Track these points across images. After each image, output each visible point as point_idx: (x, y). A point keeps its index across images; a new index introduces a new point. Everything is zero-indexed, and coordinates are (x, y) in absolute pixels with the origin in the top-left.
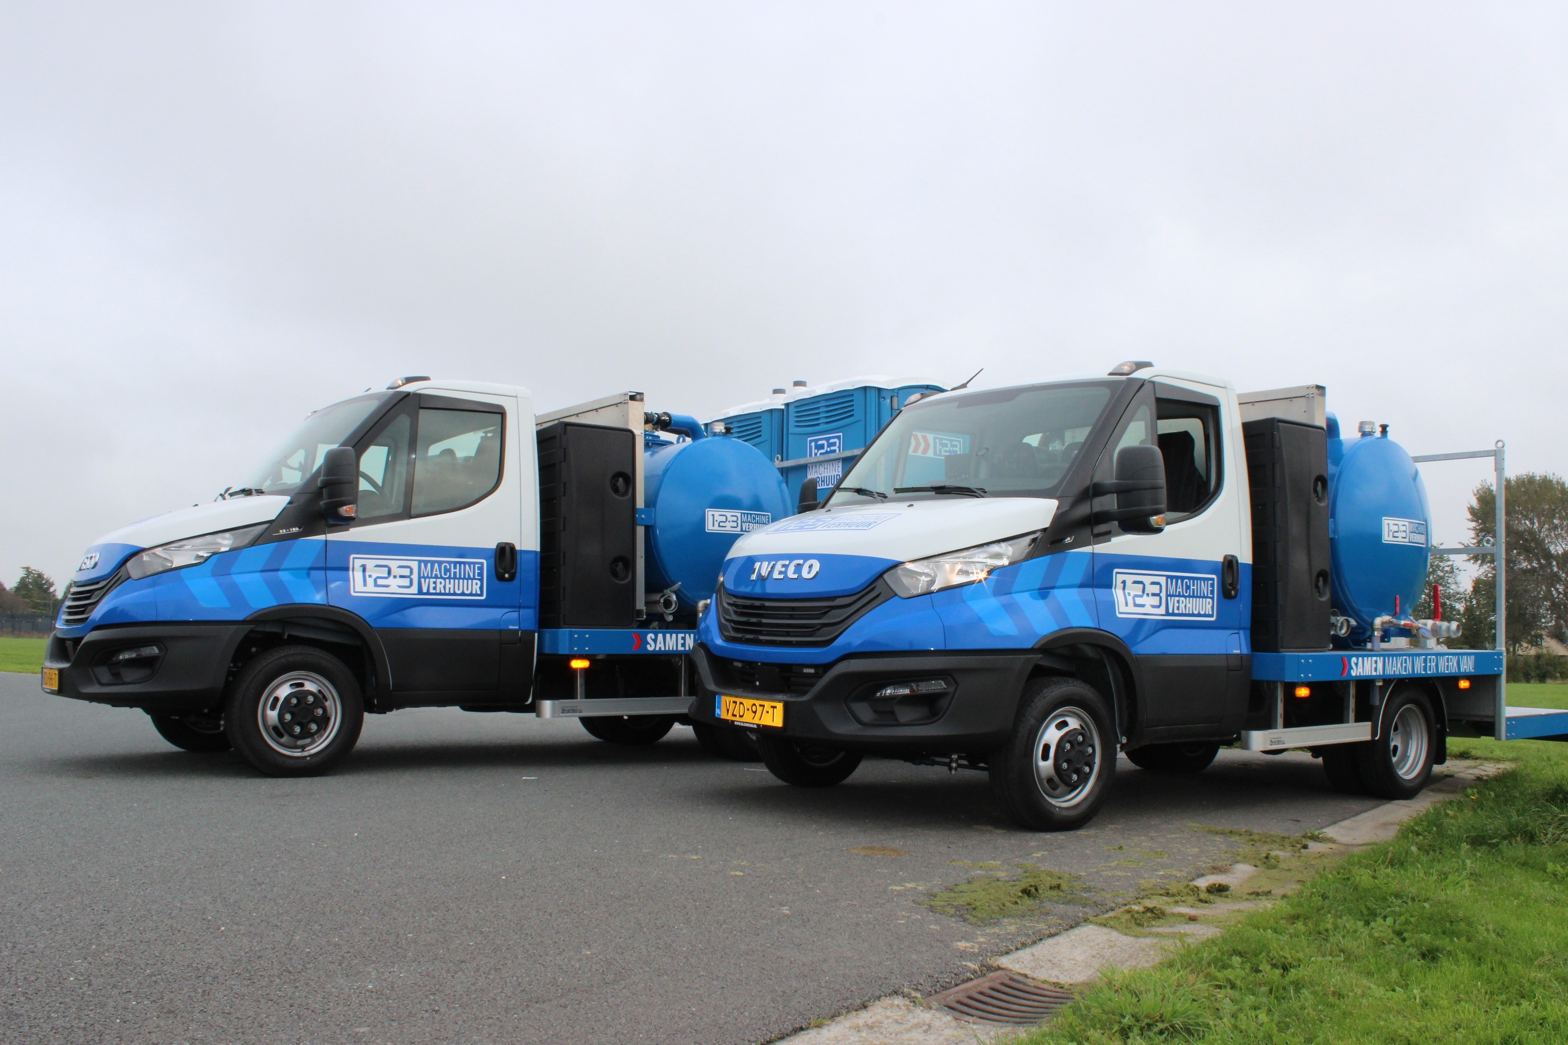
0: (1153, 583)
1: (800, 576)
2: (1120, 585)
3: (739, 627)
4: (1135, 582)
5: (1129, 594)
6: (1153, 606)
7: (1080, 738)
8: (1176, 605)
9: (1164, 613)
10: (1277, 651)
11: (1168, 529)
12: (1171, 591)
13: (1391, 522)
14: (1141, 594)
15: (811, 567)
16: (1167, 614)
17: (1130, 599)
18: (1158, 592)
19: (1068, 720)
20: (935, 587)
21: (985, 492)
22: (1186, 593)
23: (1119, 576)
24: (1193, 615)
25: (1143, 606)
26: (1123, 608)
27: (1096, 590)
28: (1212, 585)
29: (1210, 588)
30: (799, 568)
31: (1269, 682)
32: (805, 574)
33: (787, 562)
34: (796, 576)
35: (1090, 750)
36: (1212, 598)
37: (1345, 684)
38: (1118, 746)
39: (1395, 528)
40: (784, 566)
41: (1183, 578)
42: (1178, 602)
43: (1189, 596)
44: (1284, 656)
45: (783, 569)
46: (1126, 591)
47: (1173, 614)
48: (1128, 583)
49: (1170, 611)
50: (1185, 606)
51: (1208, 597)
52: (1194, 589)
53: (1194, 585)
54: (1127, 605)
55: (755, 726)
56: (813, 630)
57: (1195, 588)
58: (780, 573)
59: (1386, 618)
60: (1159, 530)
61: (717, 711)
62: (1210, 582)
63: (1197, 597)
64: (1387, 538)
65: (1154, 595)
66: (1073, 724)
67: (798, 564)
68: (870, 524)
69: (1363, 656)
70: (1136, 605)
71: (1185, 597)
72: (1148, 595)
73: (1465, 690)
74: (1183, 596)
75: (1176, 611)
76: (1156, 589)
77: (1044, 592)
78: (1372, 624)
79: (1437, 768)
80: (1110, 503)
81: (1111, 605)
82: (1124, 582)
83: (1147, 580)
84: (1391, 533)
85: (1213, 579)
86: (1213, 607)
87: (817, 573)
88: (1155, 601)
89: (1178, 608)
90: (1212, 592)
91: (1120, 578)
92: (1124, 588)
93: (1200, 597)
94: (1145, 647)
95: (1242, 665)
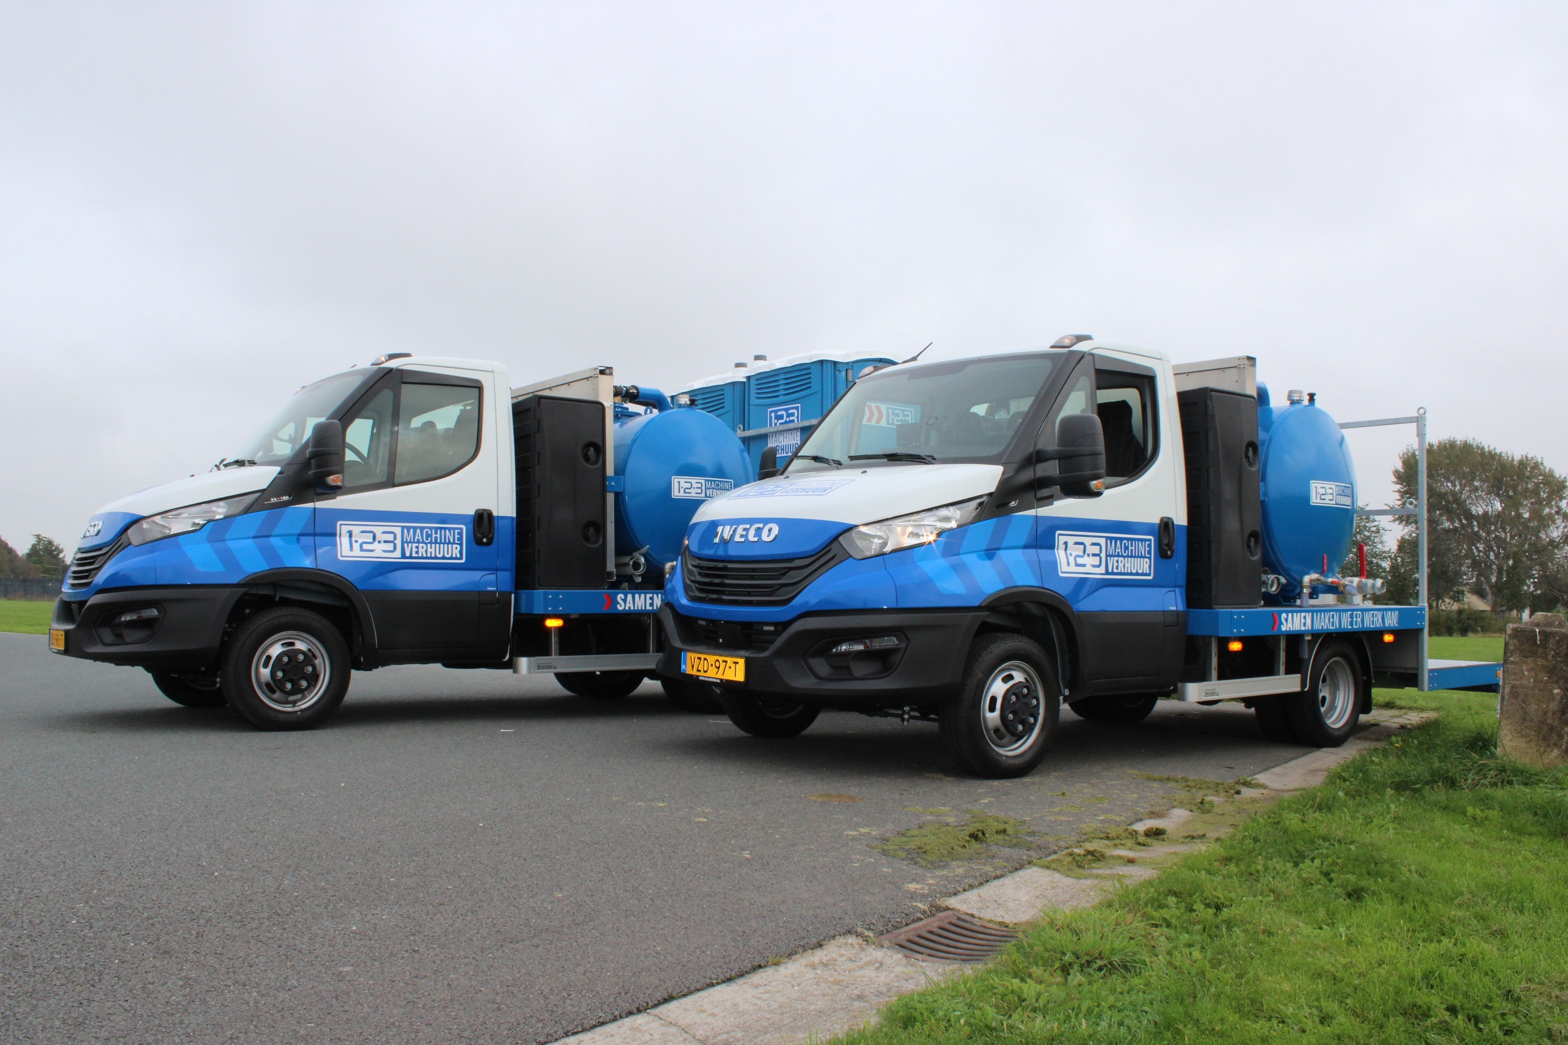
0: (1093, 544)
1: (760, 539)
2: (1062, 546)
3: (703, 587)
4: (1076, 543)
5: (1071, 555)
6: (1094, 566)
7: (1025, 691)
8: (1115, 564)
9: (1104, 572)
10: (1211, 608)
11: (1107, 493)
12: (1111, 551)
13: (1319, 486)
14: (1082, 554)
15: (770, 530)
16: (1107, 573)
17: (1071, 559)
18: (1098, 552)
19: (1014, 673)
20: (888, 549)
21: (934, 459)
22: (1125, 553)
23: (1061, 538)
24: (1131, 574)
25: (1084, 565)
26: (1065, 568)
27: (1039, 551)
28: (1149, 546)
29: (1147, 549)
30: (759, 531)
31: (1204, 637)
32: (765, 537)
33: (748, 526)
34: (756, 539)
35: (1034, 702)
36: (1150, 558)
37: (1275, 639)
38: (1061, 698)
39: (1322, 491)
40: (745, 529)
41: (1121, 539)
42: (1117, 561)
43: (1128, 556)
44: (1218, 612)
45: (744, 533)
46: (1068, 552)
47: (1113, 573)
48: (1070, 545)
49: (1110, 571)
50: (1124, 566)
51: (1145, 557)
52: (1132, 550)
53: (1132, 546)
54: (1068, 565)
55: (718, 681)
56: (773, 590)
57: (1133, 548)
58: (742, 536)
59: (1314, 576)
60: (1098, 494)
61: (683, 667)
62: (1147, 543)
63: (1135, 557)
64: (1315, 500)
65: (1094, 555)
66: (1019, 677)
67: (758, 528)
68: (826, 490)
69: (1292, 612)
70: (1077, 565)
71: (1124, 557)
72: (1088, 555)
73: (1389, 643)
74: (1122, 556)
75: (1115, 571)
76: (1096, 550)
77: (990, 553)
78: (1301, 582)
79: (1363, 718)
80: (1051, 469)
81: (1054, 564)
82: (1066, 543)
83: (1088, 541)
84: (1318, 496)
85: (1150, 540)
86: (1150, 567)
87: (776, 536)
88: (1096, 561)
89: (1117, 568)
90: (1149, 552)
91: (1062, 539)
92: (1066, 549)
93: (1138, 557)
94: (1087, 605)
95: (1179, 621)
